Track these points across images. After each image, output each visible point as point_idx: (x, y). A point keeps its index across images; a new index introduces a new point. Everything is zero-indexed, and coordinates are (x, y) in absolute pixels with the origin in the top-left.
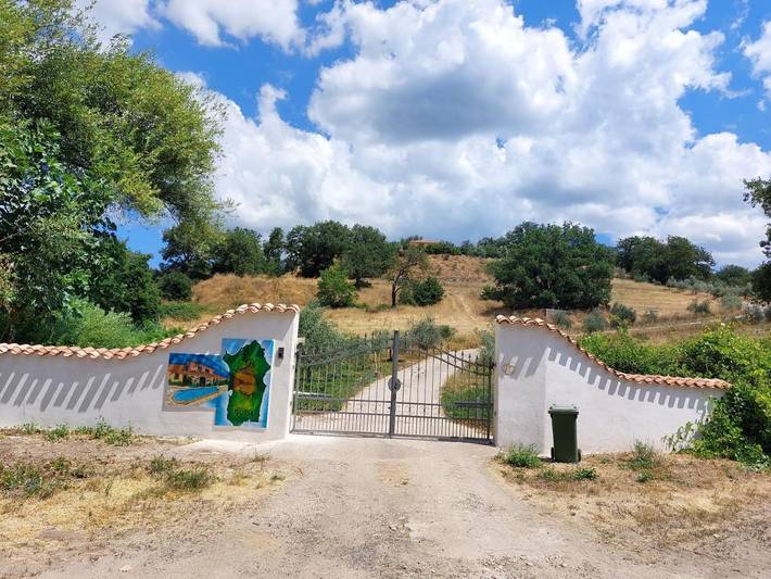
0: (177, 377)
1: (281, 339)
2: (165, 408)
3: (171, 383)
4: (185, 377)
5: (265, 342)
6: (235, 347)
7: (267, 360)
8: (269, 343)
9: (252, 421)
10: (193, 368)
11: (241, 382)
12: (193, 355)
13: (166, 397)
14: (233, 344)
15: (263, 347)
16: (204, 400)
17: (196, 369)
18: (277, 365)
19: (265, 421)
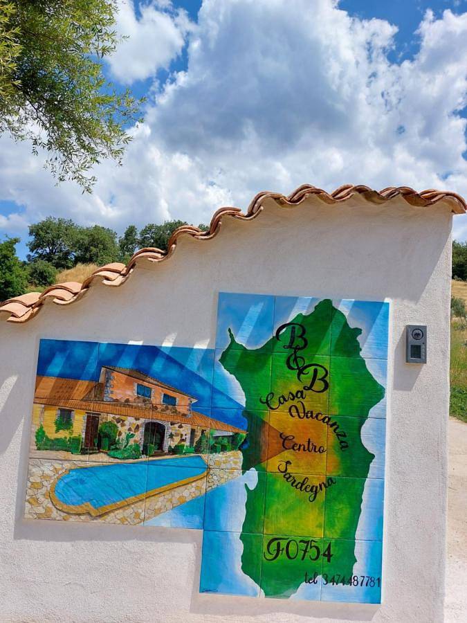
0: (65, 420)
1: (415, 298)
2: (23, 529)
3: (43, 442)
4: (92, 422)
5: (358, 305)
6: (262, 321)
7: (371, 367)
8: (374, 310)
9: (330, 580)
10: (122, 389)
11: (286, 442)
12: (121, 349)
13: (27, 490)
14: (255, 311)
15: (352, 324)
16: (159, 502)
17: (130, 393)
18: (404, 384)
19: (374, 582)
